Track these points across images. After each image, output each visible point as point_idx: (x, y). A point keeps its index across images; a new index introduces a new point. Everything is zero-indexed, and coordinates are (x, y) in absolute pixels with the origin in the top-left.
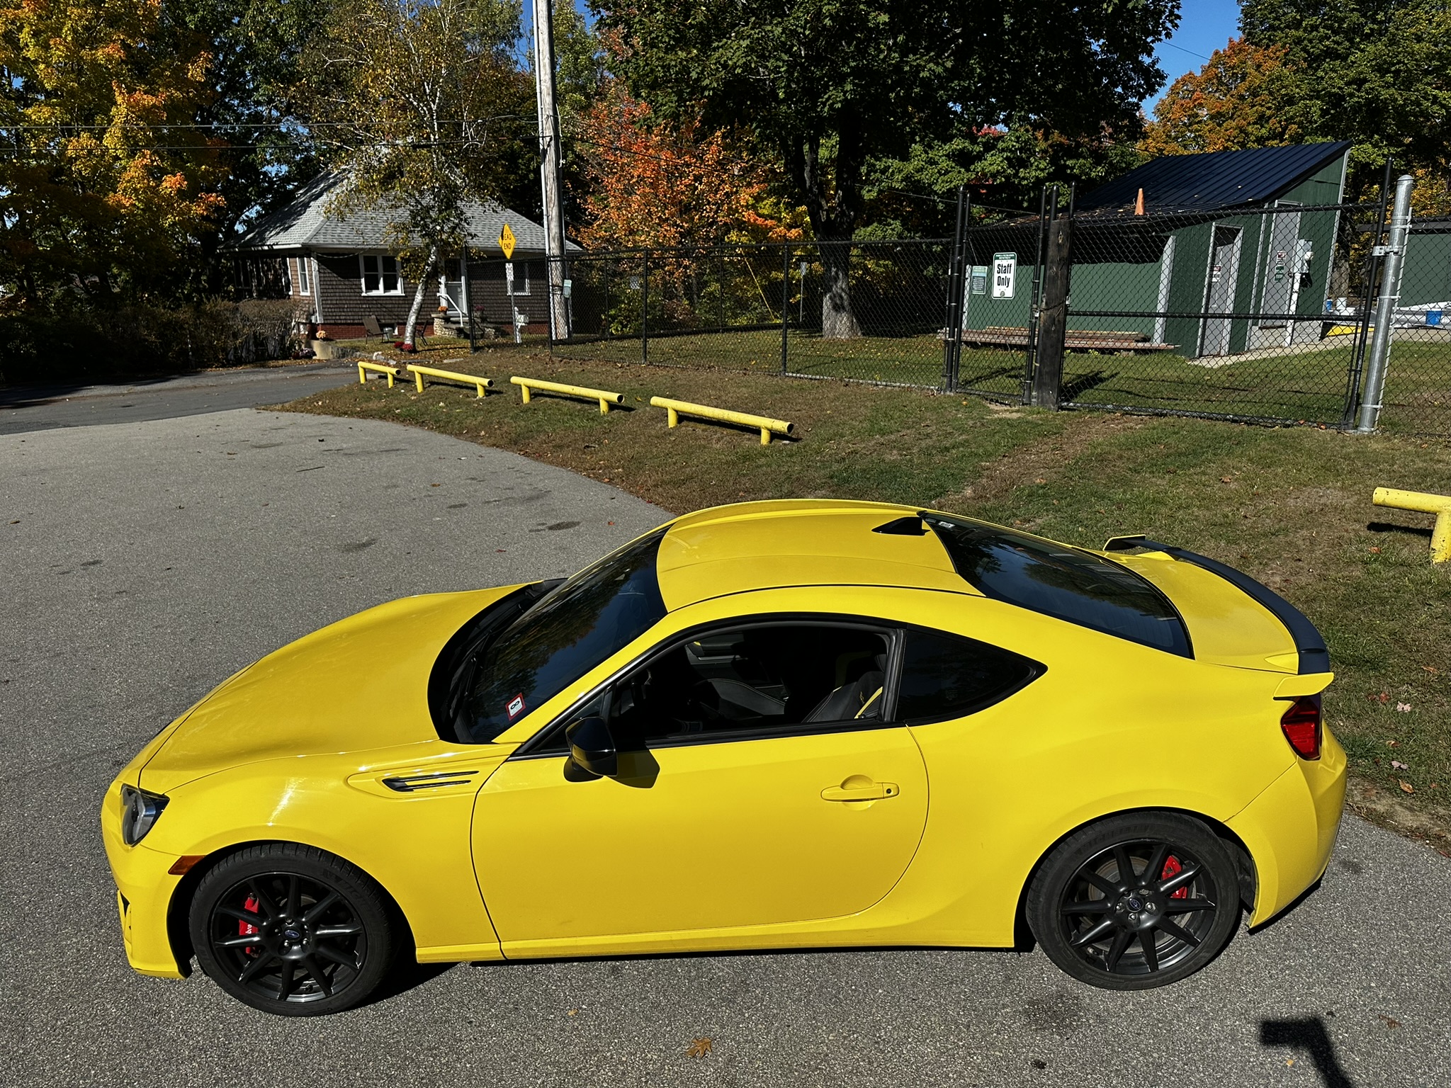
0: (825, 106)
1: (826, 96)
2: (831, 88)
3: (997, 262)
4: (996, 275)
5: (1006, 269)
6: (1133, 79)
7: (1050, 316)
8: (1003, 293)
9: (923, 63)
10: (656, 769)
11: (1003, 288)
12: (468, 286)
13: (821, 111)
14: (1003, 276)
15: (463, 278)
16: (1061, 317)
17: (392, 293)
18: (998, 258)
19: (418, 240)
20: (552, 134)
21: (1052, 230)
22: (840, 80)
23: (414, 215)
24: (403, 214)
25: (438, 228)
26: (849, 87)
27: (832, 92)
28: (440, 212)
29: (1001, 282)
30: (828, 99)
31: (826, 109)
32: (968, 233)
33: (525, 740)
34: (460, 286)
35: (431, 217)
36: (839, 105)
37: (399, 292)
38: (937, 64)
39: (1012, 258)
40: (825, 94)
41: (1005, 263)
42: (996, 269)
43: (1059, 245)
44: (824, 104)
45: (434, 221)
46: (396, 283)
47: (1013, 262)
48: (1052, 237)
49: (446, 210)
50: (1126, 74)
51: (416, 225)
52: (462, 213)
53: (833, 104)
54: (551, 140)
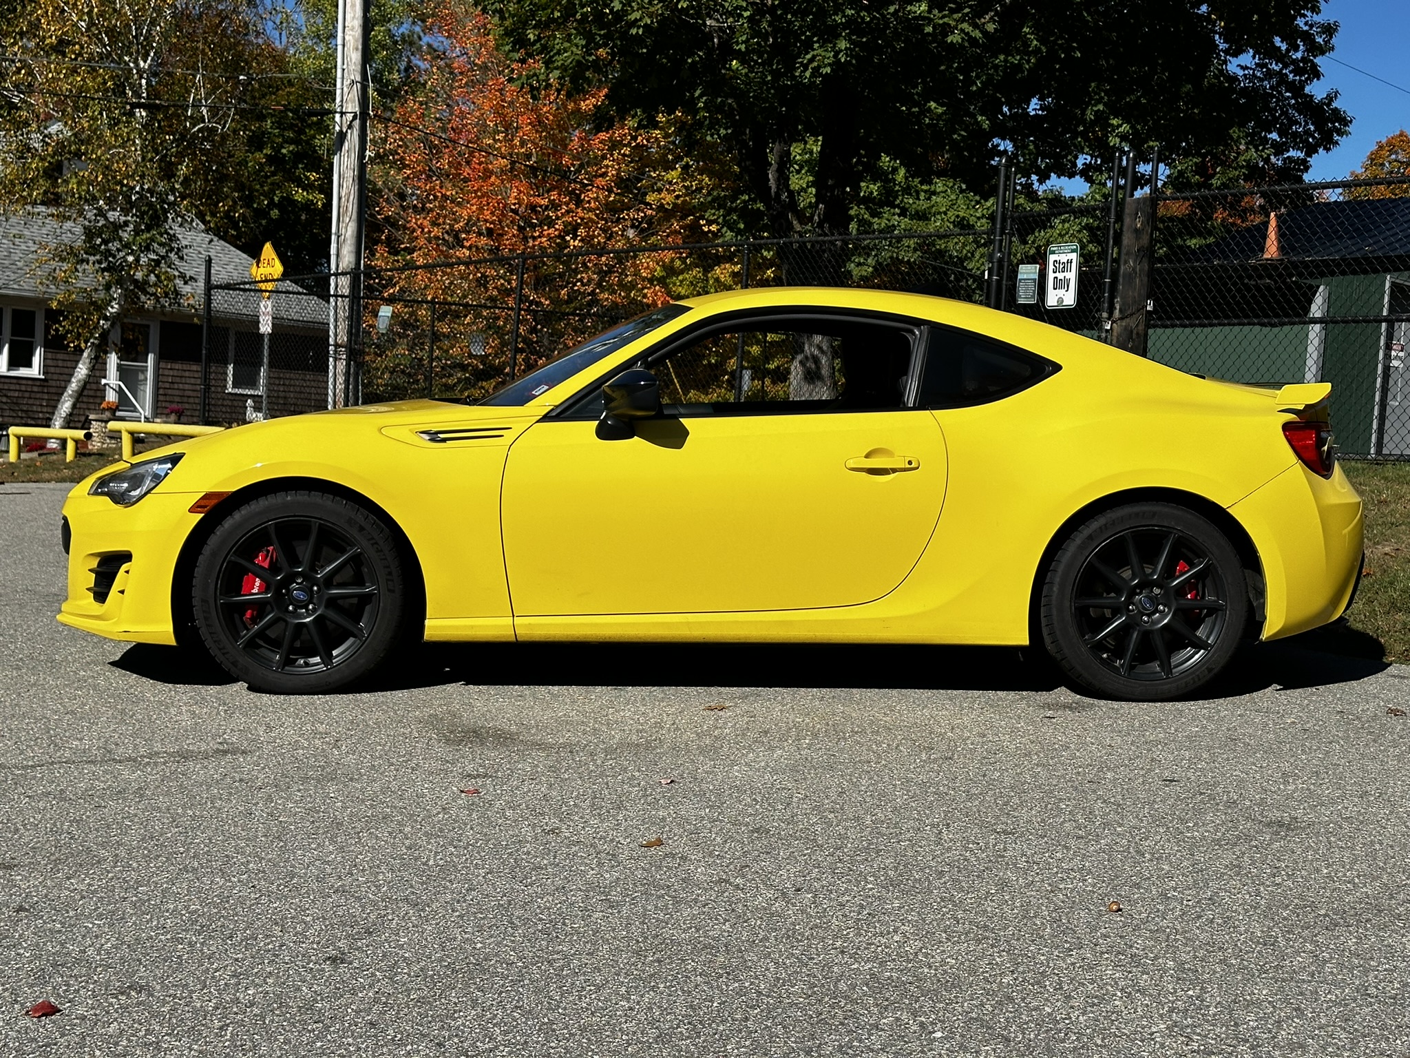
0: (806, 69)
1: (809, 56)
2: (816, 46)
3: (1052, 258)
4: (1051, 276)
5: (1066, 267)
6: (1297, 123)
7: (1126, 328)
8: (1060, 300)
9: (953, 23)
10: (686, 433)
11: (1061, 292)
12: (157, 369)
13: (801, 76)
14: (1060, 276)
15: (151, 357)
16: (1141, 327)
17: (23, 372)
18: (1053, 252)
19: (89, 277)
20: (357, 109)
21: (1127, 211)
22: (829, 35)
23: (90, 234)
24: (73, 232)
25: (131, 258)
26: (843, 44)
27: (817, 50)
28: (137, 232)
29: (1058, 284)
30: (812, 60)
31: (808, 74)
32: (1013, 220)
33: (557, 404)
34: (145, 370)
35: (121, 240)
36: (828, 70)
37: (35, 371)
38: (976, 26)
39: (1073, 251)
40: (807, 53)
41: (1063, 258)
42: (1051, 267)
43: (1136, 231)
44: (806, 67)
45: (127, 246)
46: (31, 354)
47: (1074, 256)
48: (1127, 220)
49: (148, 229)
50: (1285, 113)
51: (93, 250)
52: (173, 238)
53: (819, 67)
54: (355, 118)
